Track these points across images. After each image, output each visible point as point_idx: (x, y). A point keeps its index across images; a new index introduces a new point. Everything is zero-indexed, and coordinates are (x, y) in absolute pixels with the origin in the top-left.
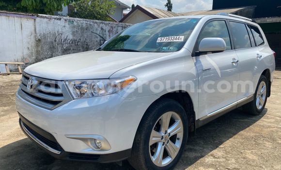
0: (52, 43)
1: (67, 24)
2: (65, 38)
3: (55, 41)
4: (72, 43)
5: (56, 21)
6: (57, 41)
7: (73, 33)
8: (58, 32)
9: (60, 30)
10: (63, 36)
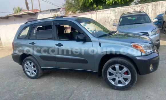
0: (104, 22)
1: (112, 12)
2: (111, 19)
3: (106, 21)
4: (115, 21)
5: (106, 11)
6: (107, 21)
7: (115, 16)
8: (107, 17)
9: (108, 16)
10: (110, 19)
